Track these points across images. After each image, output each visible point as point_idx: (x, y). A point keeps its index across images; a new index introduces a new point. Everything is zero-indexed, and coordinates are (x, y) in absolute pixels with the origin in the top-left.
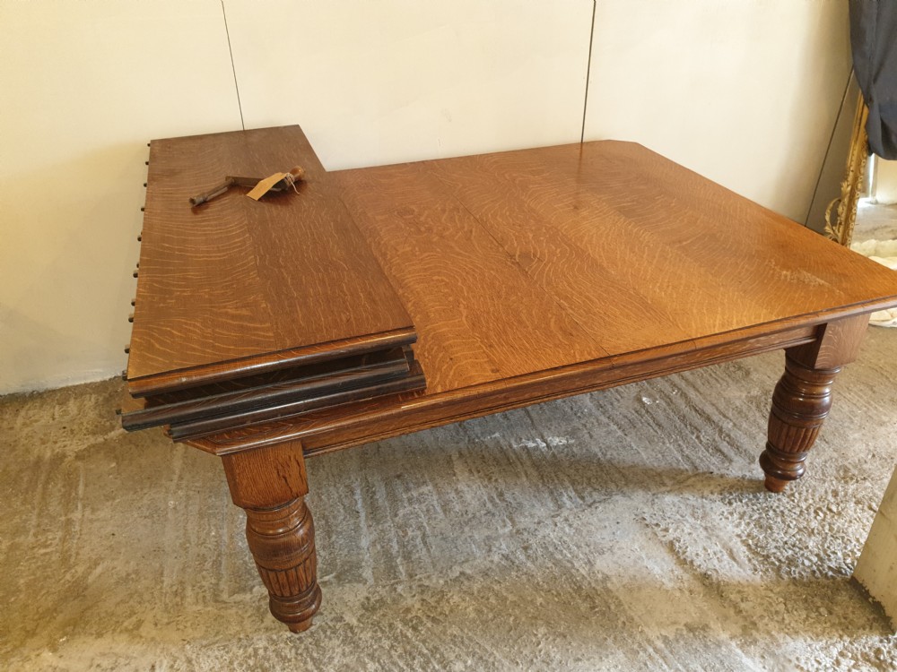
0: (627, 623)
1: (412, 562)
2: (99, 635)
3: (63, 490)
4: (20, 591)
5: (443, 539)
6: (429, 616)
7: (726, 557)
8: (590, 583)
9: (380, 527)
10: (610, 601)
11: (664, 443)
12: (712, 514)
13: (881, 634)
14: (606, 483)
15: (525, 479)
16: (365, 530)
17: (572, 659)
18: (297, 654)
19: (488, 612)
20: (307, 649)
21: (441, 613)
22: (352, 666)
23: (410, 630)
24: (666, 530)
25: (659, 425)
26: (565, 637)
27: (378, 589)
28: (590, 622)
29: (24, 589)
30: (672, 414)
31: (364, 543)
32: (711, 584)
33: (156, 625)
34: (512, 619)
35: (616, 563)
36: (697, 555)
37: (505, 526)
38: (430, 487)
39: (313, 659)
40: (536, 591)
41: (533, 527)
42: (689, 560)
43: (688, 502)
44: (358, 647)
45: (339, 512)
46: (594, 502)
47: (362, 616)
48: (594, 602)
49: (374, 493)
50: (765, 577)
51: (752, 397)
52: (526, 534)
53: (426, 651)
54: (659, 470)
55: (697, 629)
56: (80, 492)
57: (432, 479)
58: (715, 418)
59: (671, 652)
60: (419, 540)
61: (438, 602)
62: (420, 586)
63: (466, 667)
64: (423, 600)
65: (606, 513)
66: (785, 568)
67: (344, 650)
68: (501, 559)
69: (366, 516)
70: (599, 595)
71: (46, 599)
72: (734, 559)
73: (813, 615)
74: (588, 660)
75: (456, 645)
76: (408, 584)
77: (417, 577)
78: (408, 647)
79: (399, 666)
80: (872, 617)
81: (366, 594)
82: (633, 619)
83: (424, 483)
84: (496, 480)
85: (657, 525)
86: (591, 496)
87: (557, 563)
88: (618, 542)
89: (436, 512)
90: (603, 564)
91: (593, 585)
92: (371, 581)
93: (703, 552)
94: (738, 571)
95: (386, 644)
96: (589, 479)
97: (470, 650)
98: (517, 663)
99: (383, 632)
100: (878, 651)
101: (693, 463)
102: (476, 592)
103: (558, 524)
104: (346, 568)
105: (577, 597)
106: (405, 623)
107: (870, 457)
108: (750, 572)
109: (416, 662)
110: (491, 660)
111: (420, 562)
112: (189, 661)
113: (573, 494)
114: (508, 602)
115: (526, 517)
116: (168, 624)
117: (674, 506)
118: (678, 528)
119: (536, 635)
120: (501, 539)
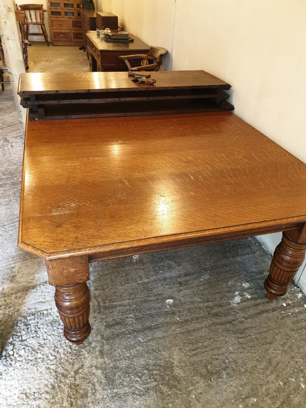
50: (24, 311)
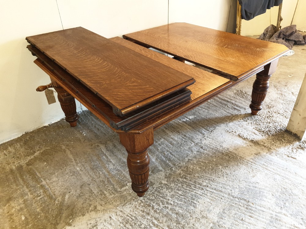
1: (172, 161)
2: (83, 215)
3: (31, 177)
4: (40, 213)
5: (177, 152)
6: (187, 174)
7: (254, 135)
8: (225, 151)
9: (155, 154)
10: (233, 154)
11: (220, 110)
12: (244, 125)
13: (298, 142)
14: (212, 124)
15: (189, 130)
16: (151, 157)
17: (233, 172)
18: (155, 197)
19: (203, 167)
20: (157, 195)
21: (190, 172)
22: (174, 194)
23: (184, 179)
24: (235, 132)
25: (216, 106)
26: (228, 167)
27: (167, 171)
28: (231, 161)
29: (41, 212)
30: (217, 102)
31: (154, 160)
32: (255, 142)
33: (101, 205)
34: (210, 167)
35: (228, 144)
36: (247, 136)
37: (192, 144)
39: (161, 197)
40: (212, 158)
41: (200, 142)
42: (246, 138)
43: (236, 123)
44: (172, 189)
46: (212, 130)
47: (167, 180)
48: (229, 156)
50: (266, 137)
51: (235, 93)
52: (199, 144)
53: (193, 183)
54: (223, 118)
55: (258, 154)
56: (39, 176)
57: (162, 137)
58: (229, 100)
59: (255, 161)
60: (170, 154)
61: (187, 169)
62: (179, 167)
63: (207, 183)
64: (182, 170)
65: (217, 132)
66: (269, 133)
67: (169, 191)
68: (197, 152)
70: (229, 154)
71: (53, 212)
72: (256, 134)
73: (281, 142)
74: (237, 170)
75: (200, 179)
76: (175, 167)
77: (177, 164)
78: (187, 184)
79: (188, 190)
80: (294, 138)
81: (164, 174)
82: (241, 157)
83: (160, 139)
84: (181, 132)
85: (232, 131)
86: (210, 129)
87: (213, 149)
88: (225, 139)
89: (169, 146)
90: (225, 145)
92: (163, 170)
94: (259, 137)
95: (180, 185)
96: (207, 125)
97: (205, 178)
98: (220, 177)
99: (177, 182)
100: (300, 145)
101: (231, 114)
102: (196, 163)
103: (206, 139)
104: (153, 169)
105: (224, 156)
106: (182, 178)
107: (271, 101)
108: (262, 136)
109: (192, 187)
110: (212, 179)
111: (174, 160)
112: (121, 211)
113: (205, 130)
114: (207, 163)
115: (196, 139)
116: (106, 204)
117: (233, 125)
118: (238, 131)
119: (220, 169)
120: (193, 147)
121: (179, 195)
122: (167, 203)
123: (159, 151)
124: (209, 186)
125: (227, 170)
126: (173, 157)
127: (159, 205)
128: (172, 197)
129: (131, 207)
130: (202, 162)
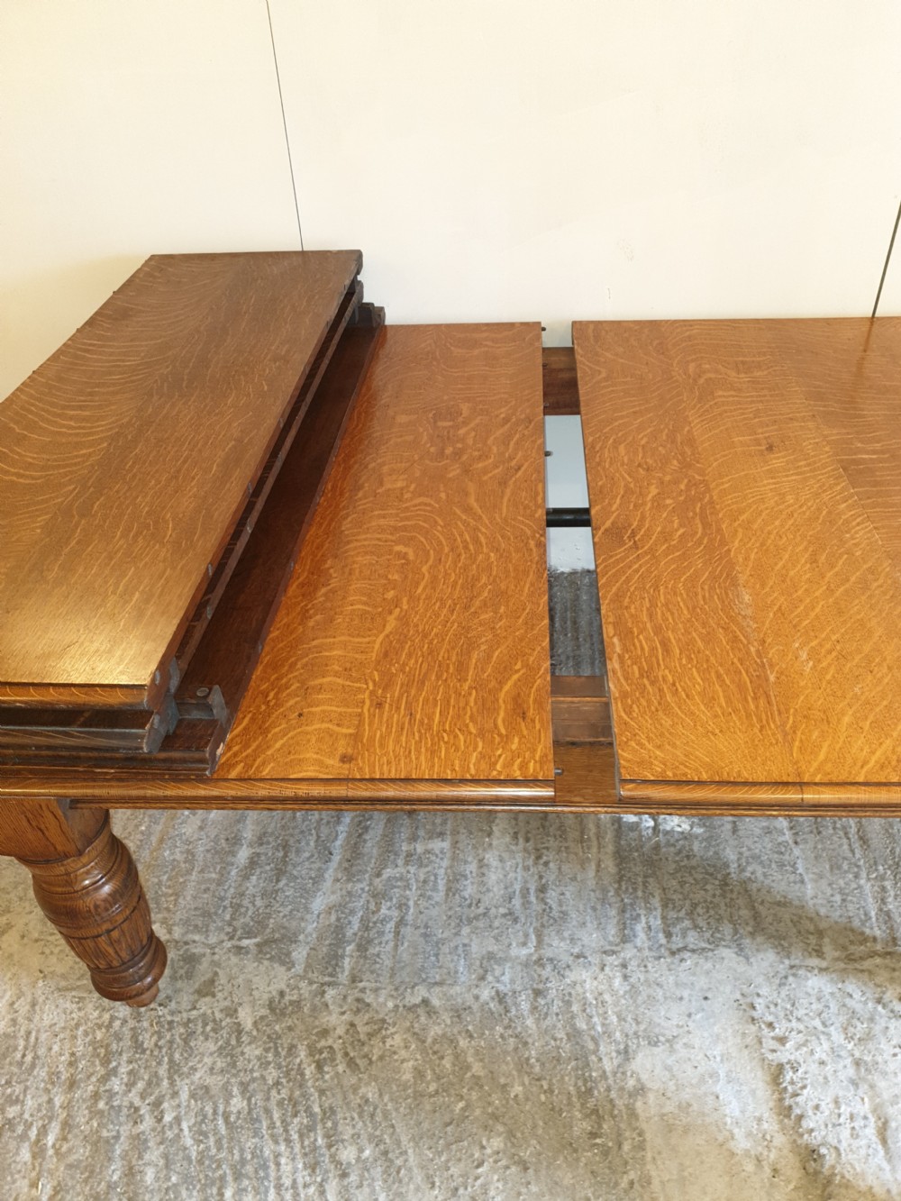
0: (636, 1186)
1: (366, 957)
5: (425, 935)
6: (346, 1054)
7: (870, 1132)
8: (608, 1089)
9: (349, 886)
10: (627, 1134)
11: (857, 876)
12: (883, 1040)
14: (720, 920)
15: (591, 873)
16: (328, 884)
18: (156, 1045)
19: (432, 1080)
20: (171, 1042)
21: (366, 1056)
22: (212, 1093)
23: (313, 1066)
24: (782, 1040)
26: (526, 1169)
27: (303, 984)
28: (577, 1160)
31: (318, 904)
32: (817, 1173)
33: (23, 937)
34: (461, 1105)
35: (668, 1068)
36: (817, 1107)
37: (524, 944)
38: (446, 845)
39: (171, 1061)
40: (519, 1071)
41: (565, 960)
42: (797, 1111)
43: (848, 1001)
44: (234, 1065)
45: (308, 844)
46: (685, 948)
47: (262, 1018)
48: (600, 1127)
49: (366, 829)
52: (549, 968)
53: (317, 1109)
54: (823, 925)
57: (455, 832)
60: (391, 926)
61: (370, 1035)
62: (358, 1000)
63: (358, 1159)
64: (352, 1025)
65: (694, 974)
67: (215, 1063)
68: (493, 999)
69: (340, 863)
70: (614, 1117)
72: (884, 1141)
75: (361, 1116)
76: (344, 992)
77: (361, 985)
78: (297, 1093)
79: (271, 1118)
81: (283, 986)
82: (649, 1183)
83: (441, 835)
84: (546, 864)
85: (770, 1025)
86: (684, 936)
87: (574, 1034)
88: (689, 1032)
89: (435, 889)
90: (647, 1065)
91: (613, 1094)
92: (299, 969)
93: (832, 1106)
94: (879, 1165)
95: (272, 1074)
96: (695, 906)
97: (378, 1133)
98: (433, 1184)
99: (277, 1054)
101: (892, 928)
102: (429, 1040)
103: (607, 969)
104: (277, 936)
105: (578, 1105)
106: (312, 1050)
109: (296, 1121)
110: (399, 1162)
111: (376, 962)
112: (33, 1004)
113: (657, 923)
114: (469, 1074)
115: (563, 939)
116: (37, 941)
117: (819, 999)
118: (805, 1044)
119: (482, 1148)
120: (509, 965)
121: (221, 1108)
122: (157, 1104)
123: (377, 881)
124: (353, 1178)
125: (500, 1185)
126: (392, 944)
127: (130, 1085)
128: (193, 1096)
129: (71, 1013)
130: (457, 1056)
